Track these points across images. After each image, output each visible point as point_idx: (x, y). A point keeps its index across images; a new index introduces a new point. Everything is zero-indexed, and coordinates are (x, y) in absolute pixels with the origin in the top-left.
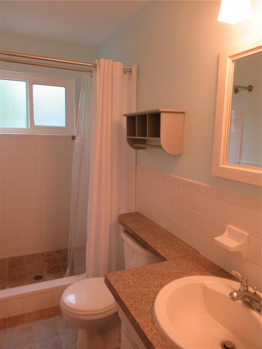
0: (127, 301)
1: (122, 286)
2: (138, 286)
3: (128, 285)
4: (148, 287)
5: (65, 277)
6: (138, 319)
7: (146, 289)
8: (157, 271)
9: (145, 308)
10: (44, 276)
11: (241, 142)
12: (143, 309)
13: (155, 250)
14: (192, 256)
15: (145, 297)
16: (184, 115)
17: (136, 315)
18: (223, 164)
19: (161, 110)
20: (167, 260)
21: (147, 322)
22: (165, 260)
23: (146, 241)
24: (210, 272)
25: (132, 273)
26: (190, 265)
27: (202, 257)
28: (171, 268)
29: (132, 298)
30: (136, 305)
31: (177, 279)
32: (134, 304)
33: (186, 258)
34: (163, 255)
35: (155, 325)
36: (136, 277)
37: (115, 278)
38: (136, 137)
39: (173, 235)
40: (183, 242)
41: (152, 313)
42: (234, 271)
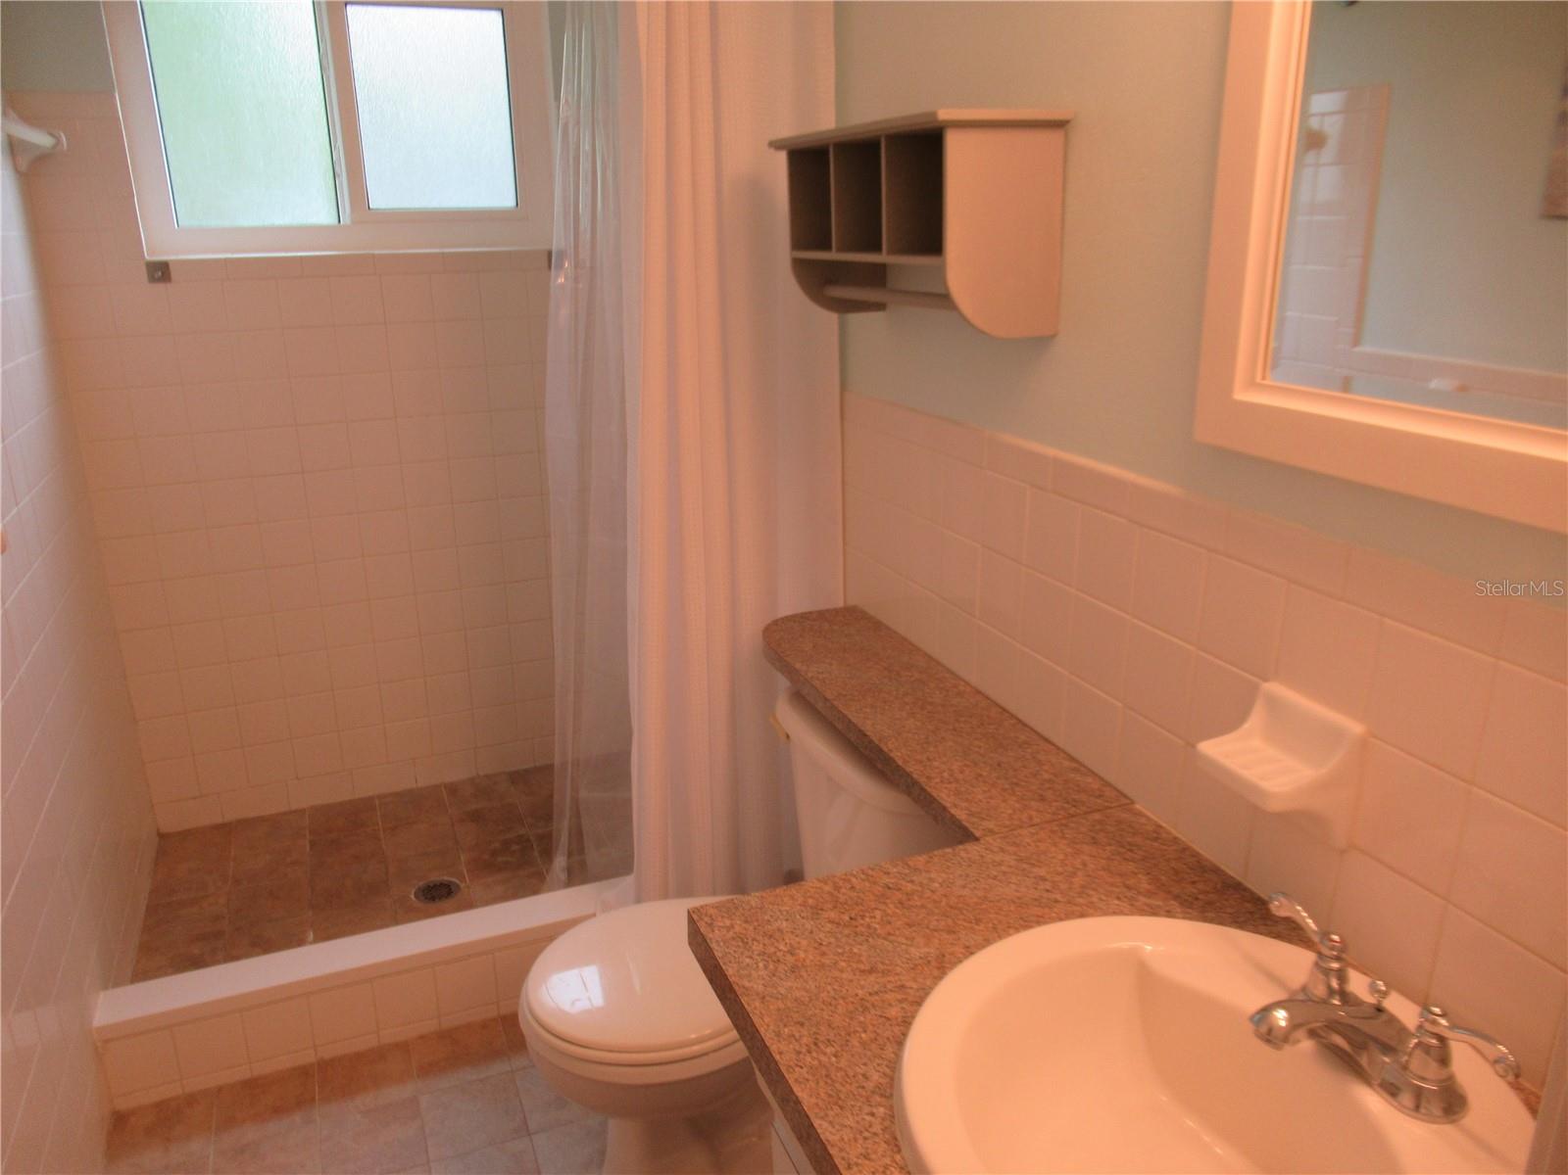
0: (778, 1034)
1: (761, 965)
2: (836, 963)
3: (789, 958)
4: (881, 967)
5: (550, 890)
6: (825, 1125)
7: (872, 978)
8: (928, 893)
9: (861, 1070)
10: (462, 885)
11: (1367, 257)
12: (851, 1074)
13: (923, 790)
14: (1097, 816)
15: (862, 1019)
16: (1066, 136)
17: (817, 1104)
18: (1252, 384)
19: (944, 115)
20: (977, 839)
21: (865, 1139)
22: (966, 836)
23: (885, 749)
24: (1176, 897)
25: (810, 901)
26: (1084, 864)
27: (1143, 820)
28: (995, 878)
29: (802, 1025)
30: (824, 1059)
31: (1017, 930)
32: (809, 1052)
33: (1066, 825)
34: (961, 814)
35: (899, 1151)
36: (831, 922)
37: (732, 926)
38: (833, 255)
39: (1012, 716)
40: (1058, 748)
41: (892, 1095)
42: (1282, 899)
